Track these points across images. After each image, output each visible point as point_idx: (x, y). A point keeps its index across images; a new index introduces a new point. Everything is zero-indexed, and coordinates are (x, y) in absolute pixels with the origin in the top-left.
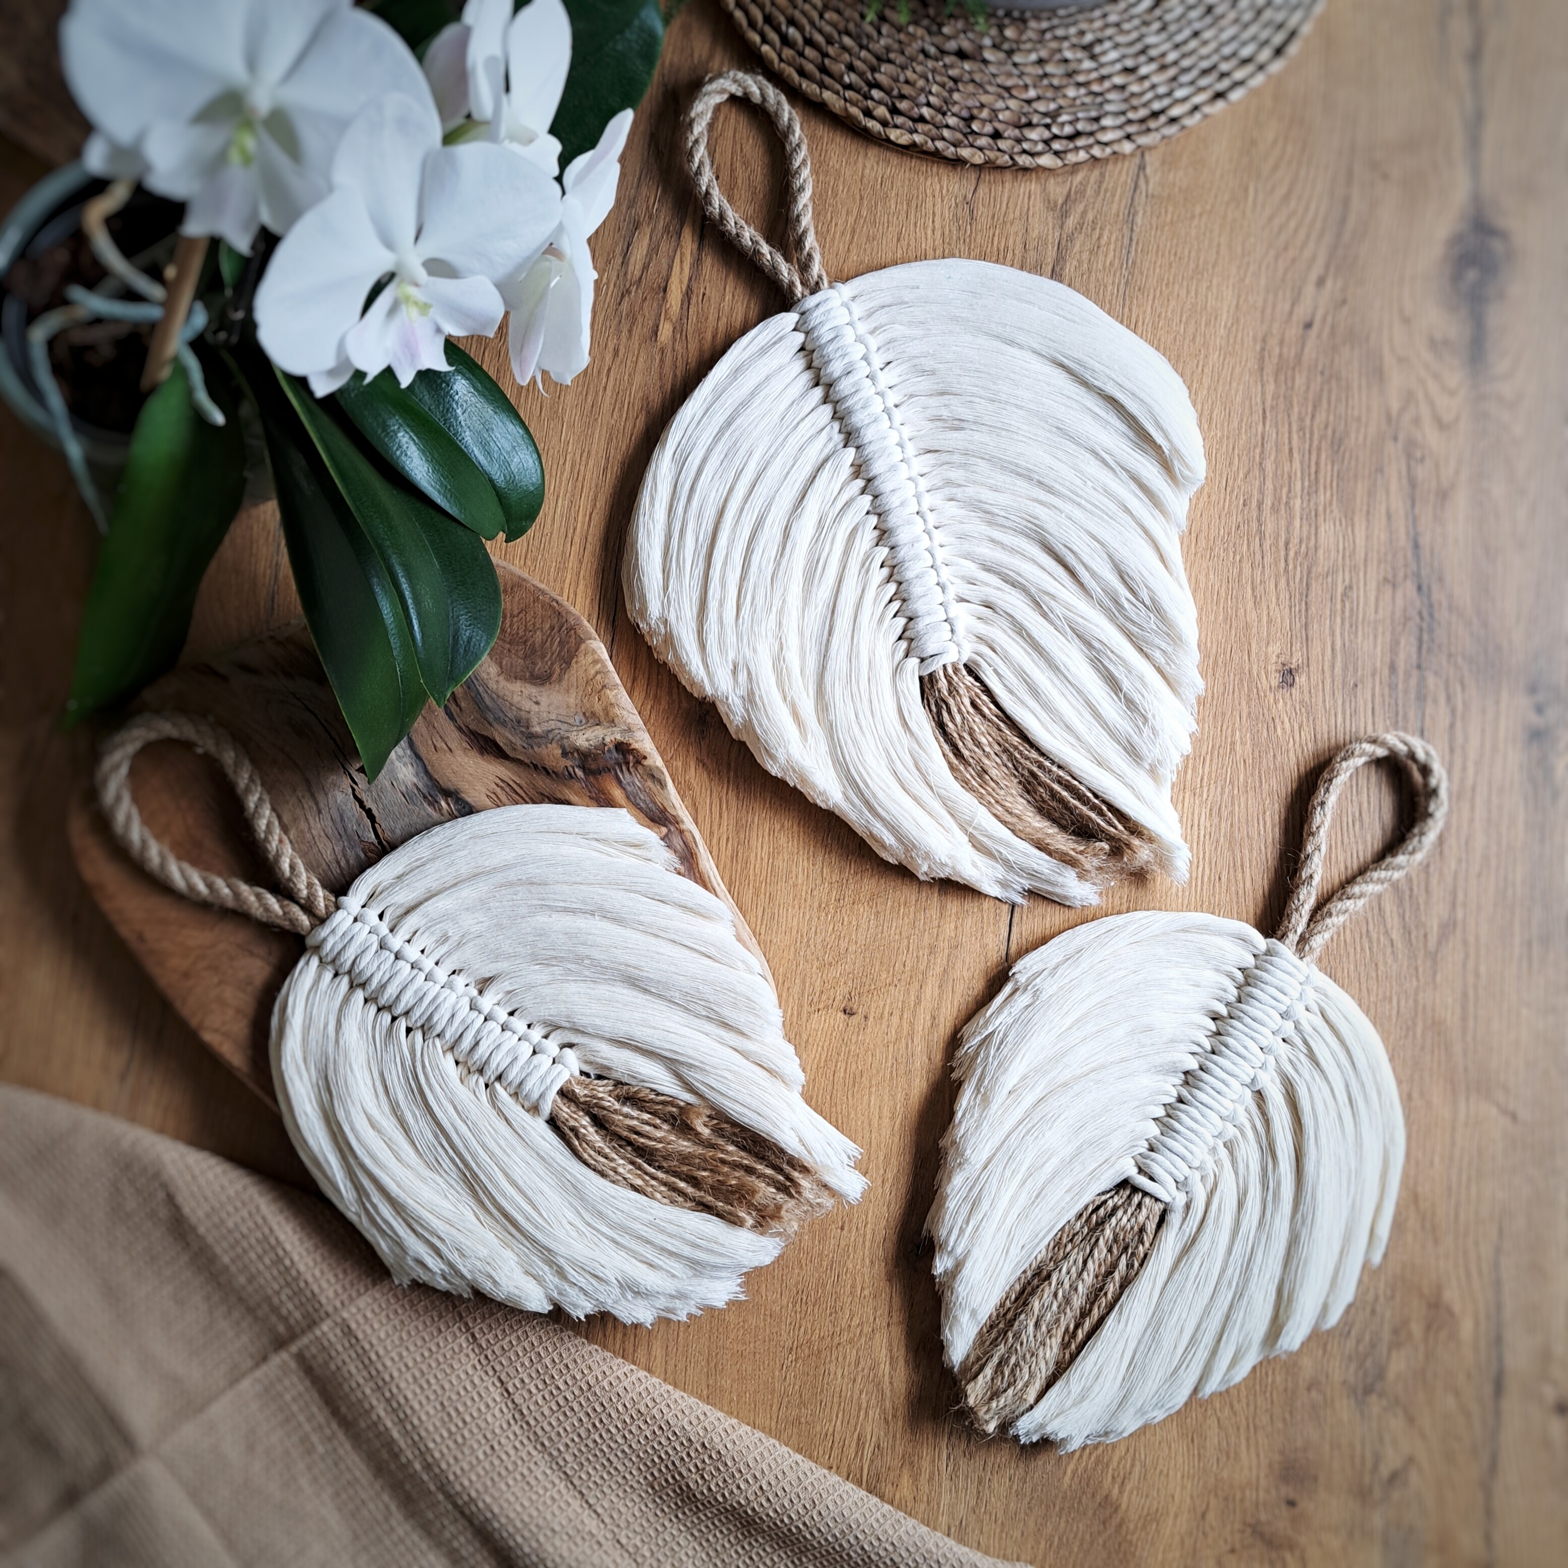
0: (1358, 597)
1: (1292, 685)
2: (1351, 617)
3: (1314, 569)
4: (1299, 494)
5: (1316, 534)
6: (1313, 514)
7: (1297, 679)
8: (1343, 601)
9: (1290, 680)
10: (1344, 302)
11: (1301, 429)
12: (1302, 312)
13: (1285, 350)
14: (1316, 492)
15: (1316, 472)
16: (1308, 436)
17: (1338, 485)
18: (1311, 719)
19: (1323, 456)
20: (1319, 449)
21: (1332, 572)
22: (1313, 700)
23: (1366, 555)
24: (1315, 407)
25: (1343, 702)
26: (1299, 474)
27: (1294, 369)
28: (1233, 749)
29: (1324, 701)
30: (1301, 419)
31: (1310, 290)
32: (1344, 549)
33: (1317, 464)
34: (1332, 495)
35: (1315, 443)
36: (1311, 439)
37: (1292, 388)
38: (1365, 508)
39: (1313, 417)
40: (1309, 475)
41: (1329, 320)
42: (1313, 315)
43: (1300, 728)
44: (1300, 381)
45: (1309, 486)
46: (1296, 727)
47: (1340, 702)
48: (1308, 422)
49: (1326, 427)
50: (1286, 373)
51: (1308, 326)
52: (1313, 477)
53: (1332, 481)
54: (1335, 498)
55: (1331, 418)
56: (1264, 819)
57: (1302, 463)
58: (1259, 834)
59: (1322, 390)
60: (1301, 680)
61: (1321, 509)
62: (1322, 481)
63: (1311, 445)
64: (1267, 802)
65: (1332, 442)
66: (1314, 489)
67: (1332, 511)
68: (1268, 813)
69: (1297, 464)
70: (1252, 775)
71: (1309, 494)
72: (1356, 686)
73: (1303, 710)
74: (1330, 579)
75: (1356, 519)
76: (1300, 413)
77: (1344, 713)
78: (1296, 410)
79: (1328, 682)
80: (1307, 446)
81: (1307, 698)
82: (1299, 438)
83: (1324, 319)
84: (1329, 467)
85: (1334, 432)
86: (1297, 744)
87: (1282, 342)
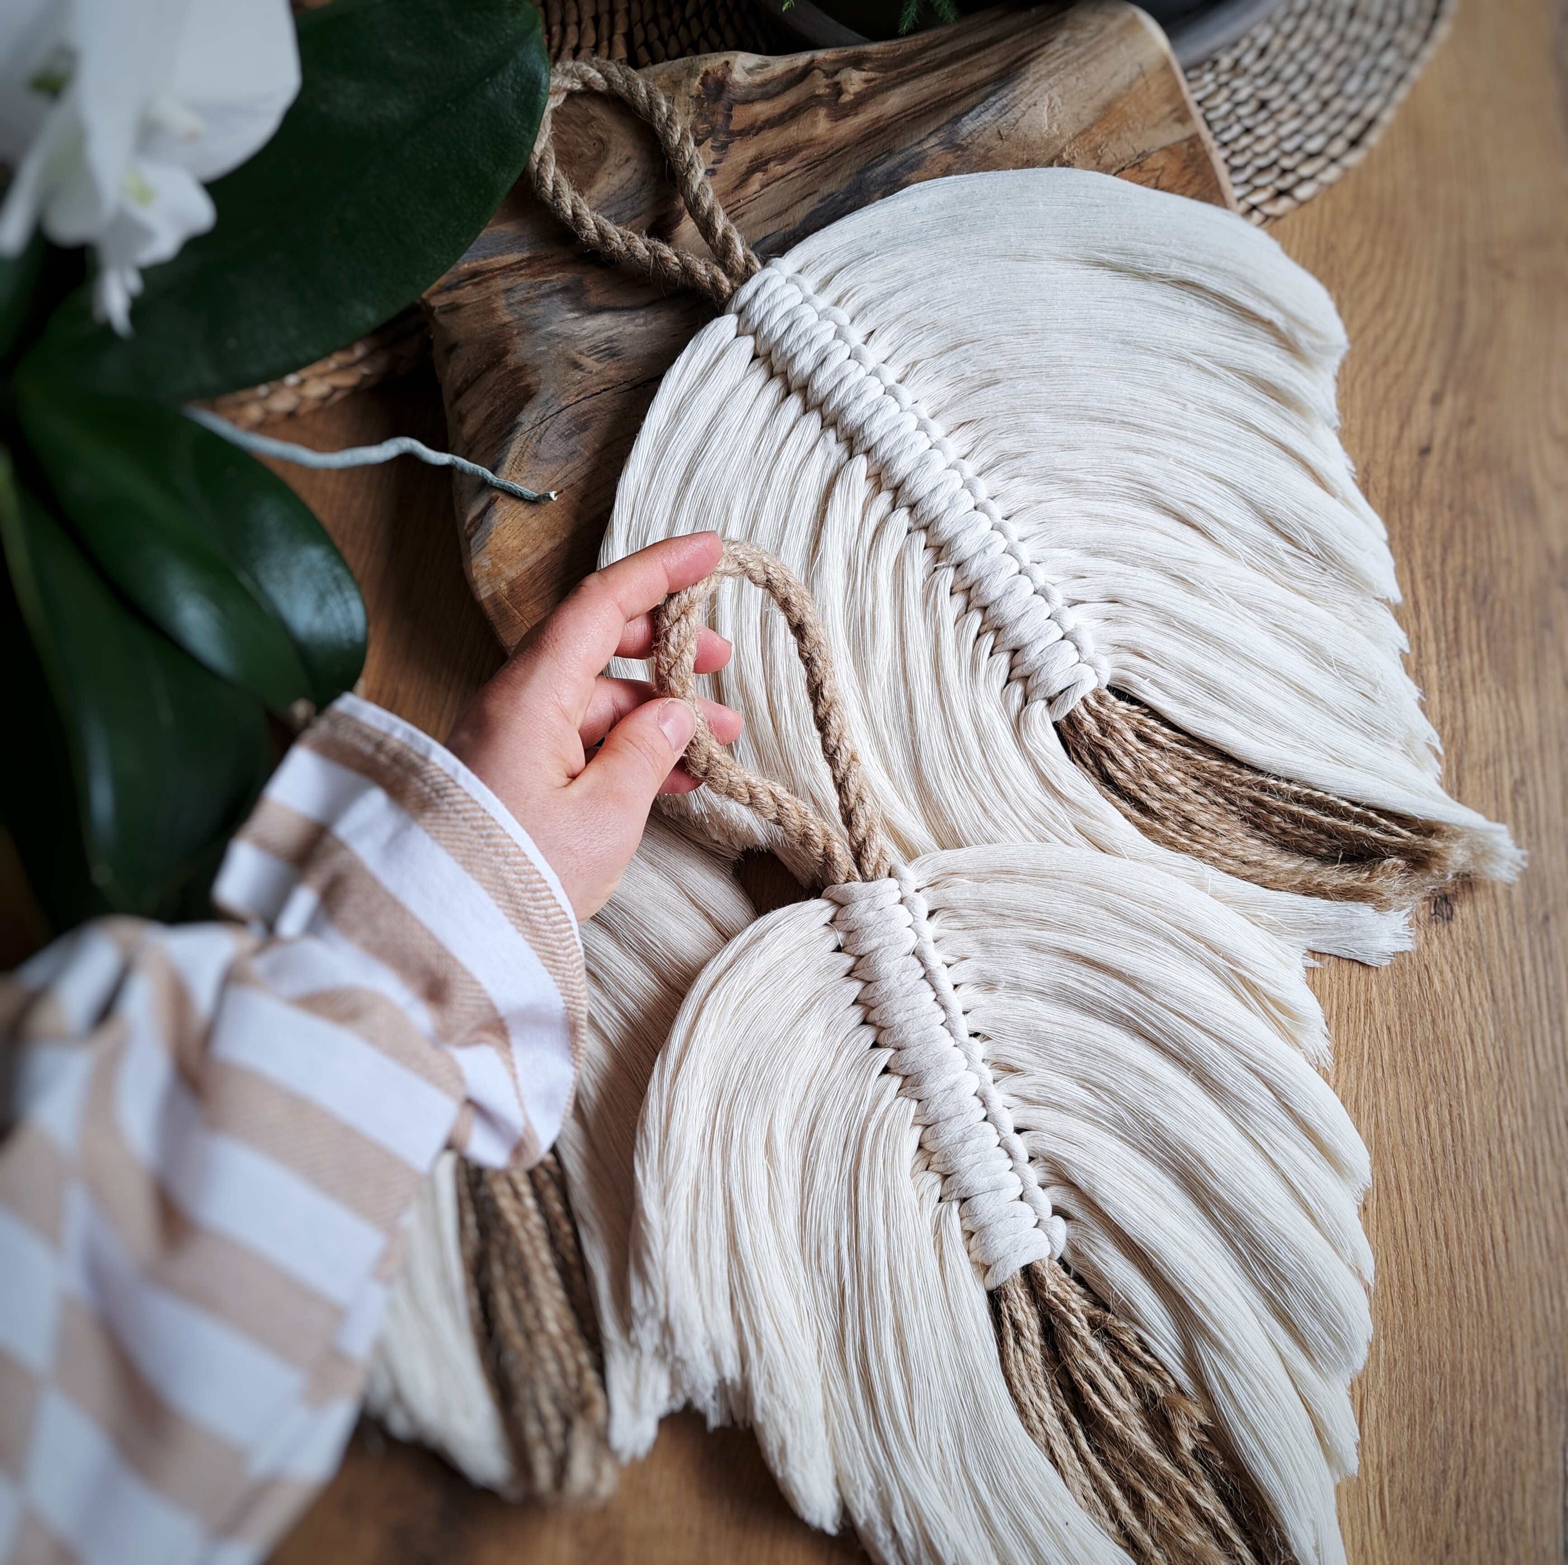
0: (1536, 794)
1: (1449, 919)
2: (1528, 821)
3: (1466, 759)
4: (1434, 659)
5: (1464, 711)
6: (1457, 684)
7: (1457, 909)
8: (1513, 800)
9: (1446, 911)
10: (1471, 421)
11: (1428, 576)
12: (1415, 434)
13: (1397, 481)
14: (1458, 655)
15: (1456, 630)
16: (1438, 585)
17: (1488, 646)
18: (1484, 967)
19: (1464, 609)
20: (1457, 602)
21: (1493, 760)
22: (1485, 940)
23: (1541, 737)
24: (1445, 549)
25: (1531, 942)
26: (1431, 633)
27: (1410, 503)
28: (1369, 1011)
29: (1501, 940)
30: (1427, 565)
31: (1423, 409)
32: (1507, 730)
33: (1456, 620)
34: (1481, 660)
35: (1450, 594)
36: (1444, 589)
37: (1410, 527)
38: (1531, 675)
39: (1444, 561)
40: (1446, 634)
41: (1453, 443)
42: (1431, 439)
43: (1468, 980)
44: (1420, 518)
45: (1448, 649)
46: (1463, 979)
47: (1525, 942)
48: (1437, 567)
49: (1464, 573)
50: (1400, 509)
51: (1425, 451)
52: (1451, 636)
53: (1479, 641)
54: (1486, 663)
55: (1470, 561)
56: (1426, 1117)
57: (1434, 619)
58: (1421, 1138)
59: (1452, 528)
60: (1463, 911)
61: (1467, 677)
62: (1464, 641)
63: (1444, 597)
64: (1429, 1090)
65: (1475, 592)
66: (1454, 652)
67: (1483, 681)
68: (1431, 1107)
69: (1426, 620)
70: (1402, 1049)
71: (1448, 658)
72: (1546, 918)
73: (1471, 954)
74: (1491, 771)
75: (1521, 689)
76: (1424, 557)
77: (1533, 959)
78: (1418, 553)
79: (1504, 913)
80: (1439, 597)
81: (1474, 937)
82: (1427, 587)
83: (1446, 442)
84: (1474, 623)
85: (1475, 579)
86: (1467, 1004)
87: (1391, 471)
